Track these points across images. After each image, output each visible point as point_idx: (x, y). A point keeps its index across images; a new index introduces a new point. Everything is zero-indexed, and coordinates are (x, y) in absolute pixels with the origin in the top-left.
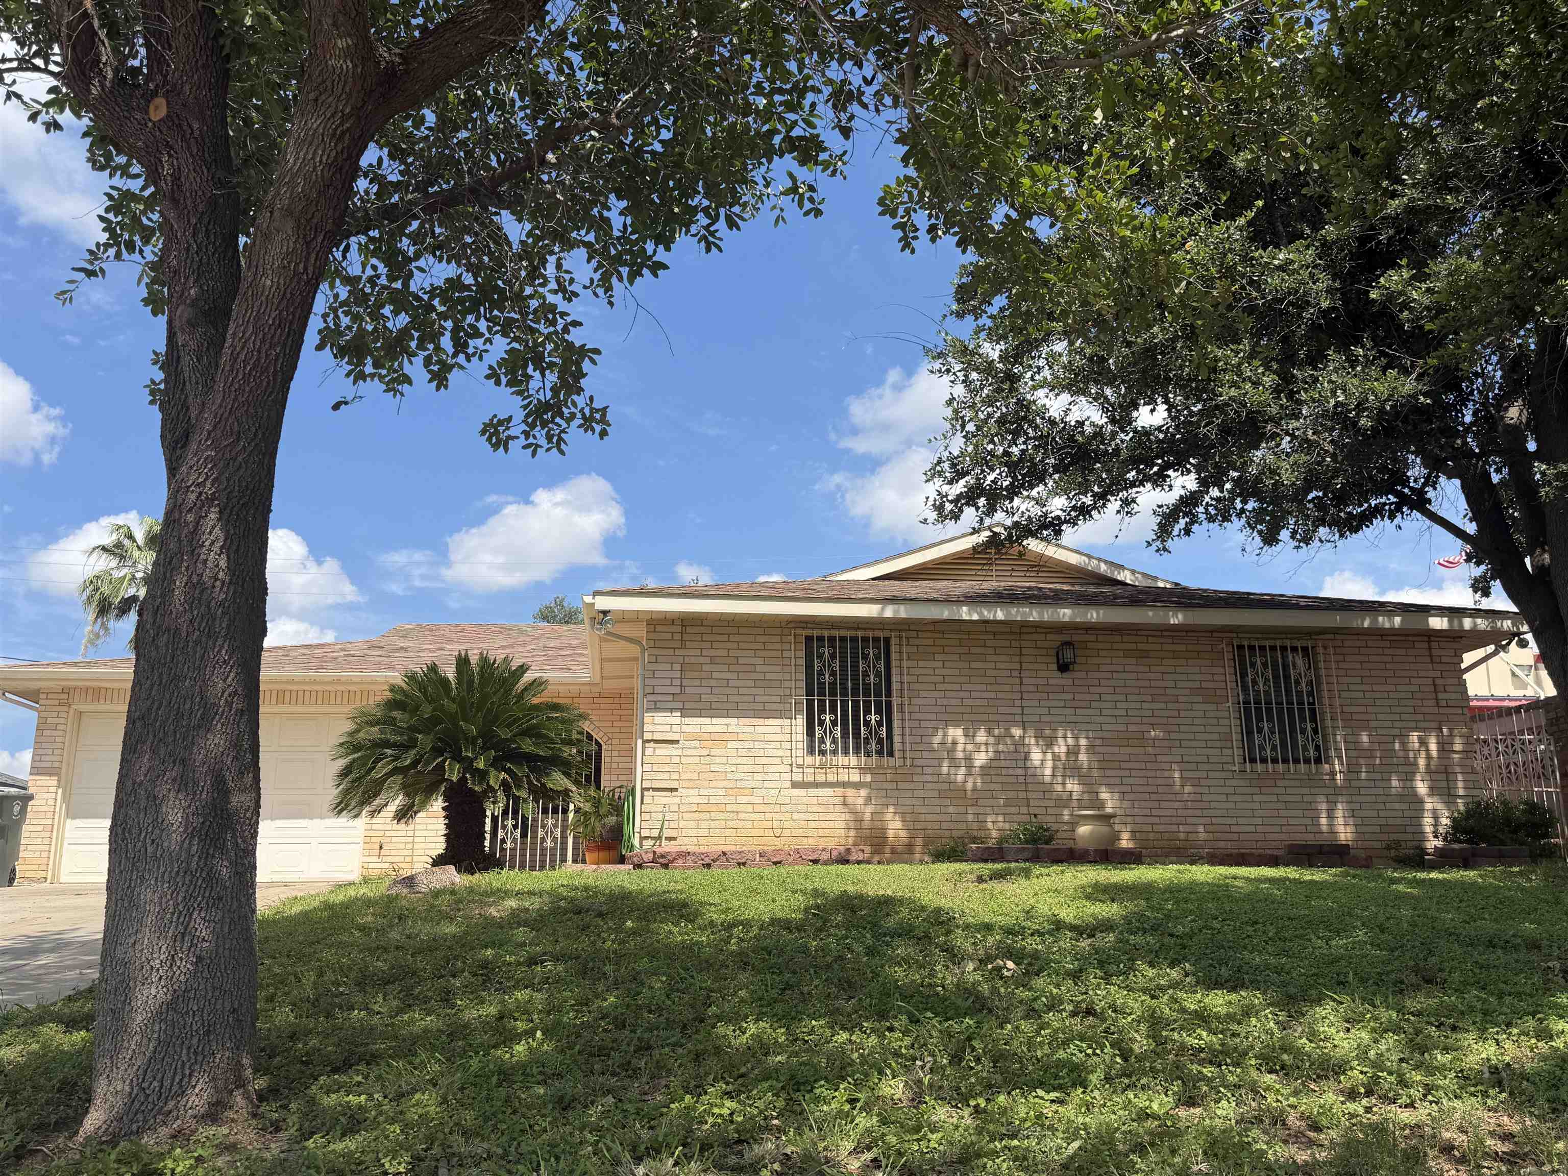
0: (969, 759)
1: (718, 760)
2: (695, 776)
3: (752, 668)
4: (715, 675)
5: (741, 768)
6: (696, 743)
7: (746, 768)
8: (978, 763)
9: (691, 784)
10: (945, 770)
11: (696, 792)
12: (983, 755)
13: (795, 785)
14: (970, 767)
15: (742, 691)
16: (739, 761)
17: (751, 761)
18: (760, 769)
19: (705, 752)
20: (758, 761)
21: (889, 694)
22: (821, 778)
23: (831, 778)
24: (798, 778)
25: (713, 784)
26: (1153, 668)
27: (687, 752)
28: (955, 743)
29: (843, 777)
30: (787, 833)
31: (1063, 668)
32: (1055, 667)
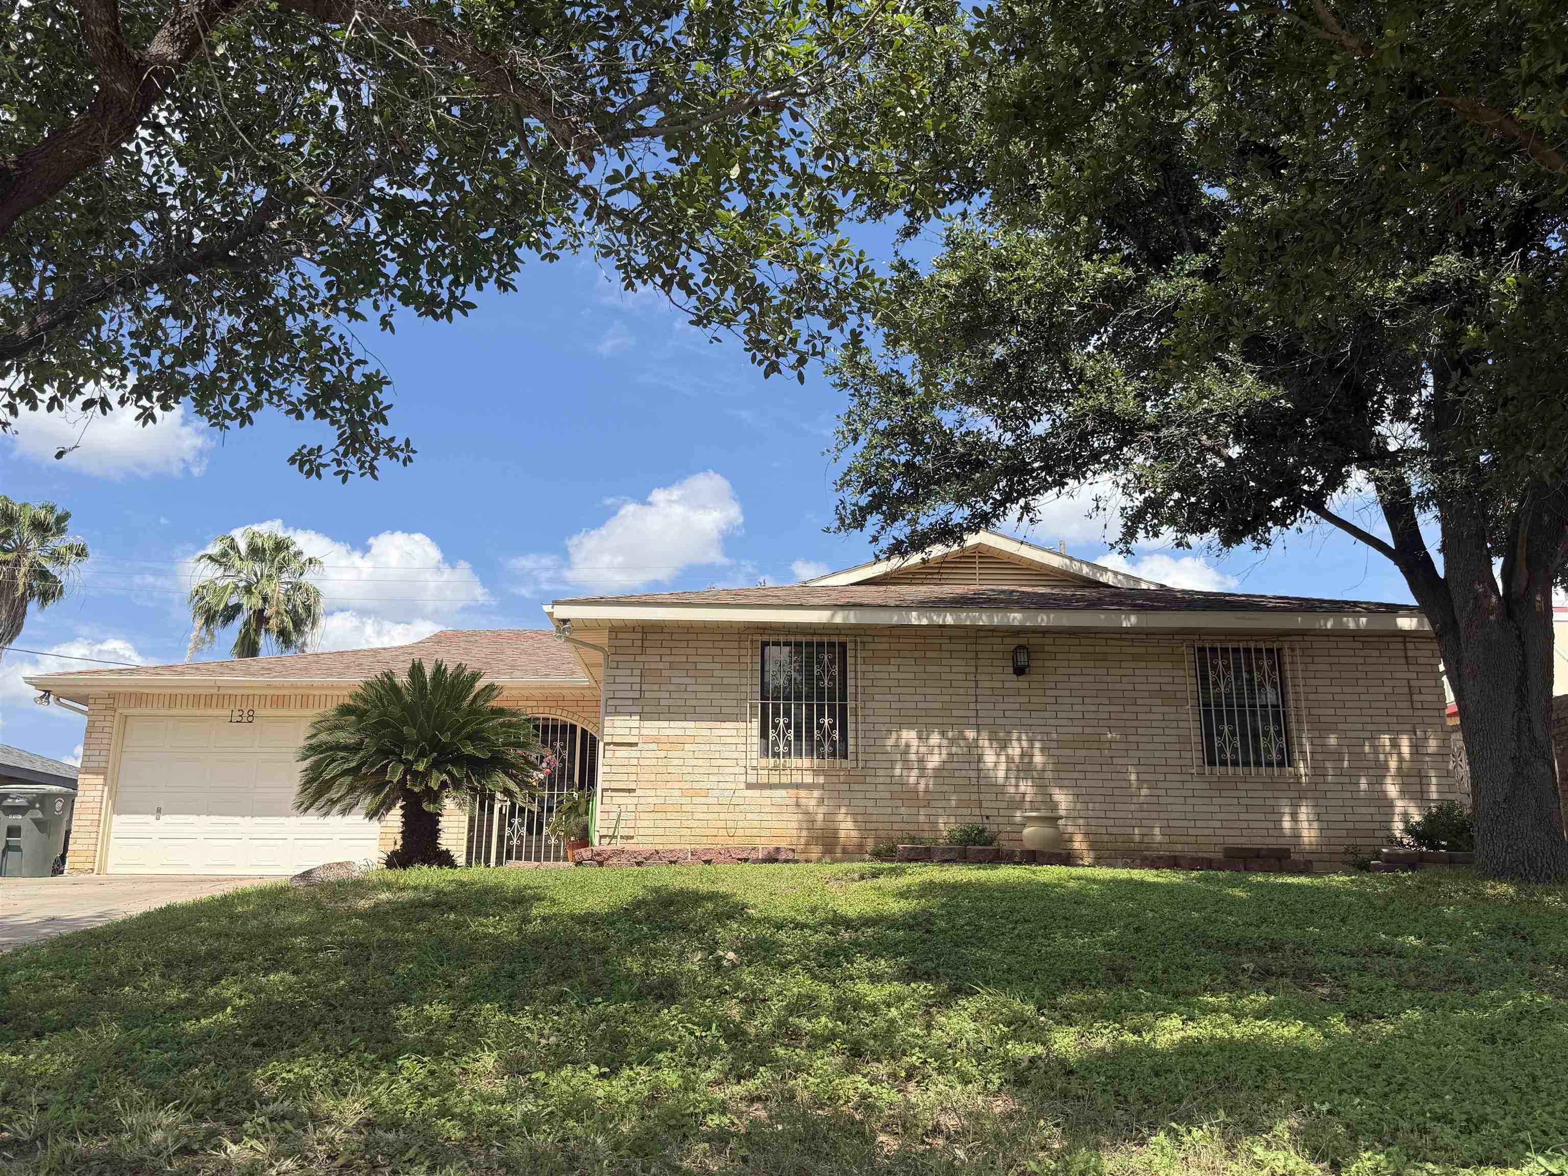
0: (921, 761)
1: (675, 762)
2: (653, 777)
3: (709, 673)
4: (674, 680)
5: (696, 770)
6: (654, 746)
7: (702, 770)
8: (930, 765)
9: (649, 785)
10: (897, 772)
11: (653, 793)
12: (936, 758)
13: (749, 786)
14: (922, 769)
15: (699, 695)
16: (695, 762)
17: (707, 762)
18: (715, 770)
19: (663, 754)
20: (714, 762)
21: (844, 697)
22: (774, 780)
23: (785, 780)
24: (752, 779)
25: (669, 785)
26: (1112, 671)
27: (645, 754)
28: (908, 746)
29: (797, 778)
30: (740, 832)
31: (1020, 671)
32: (1011, 670)
